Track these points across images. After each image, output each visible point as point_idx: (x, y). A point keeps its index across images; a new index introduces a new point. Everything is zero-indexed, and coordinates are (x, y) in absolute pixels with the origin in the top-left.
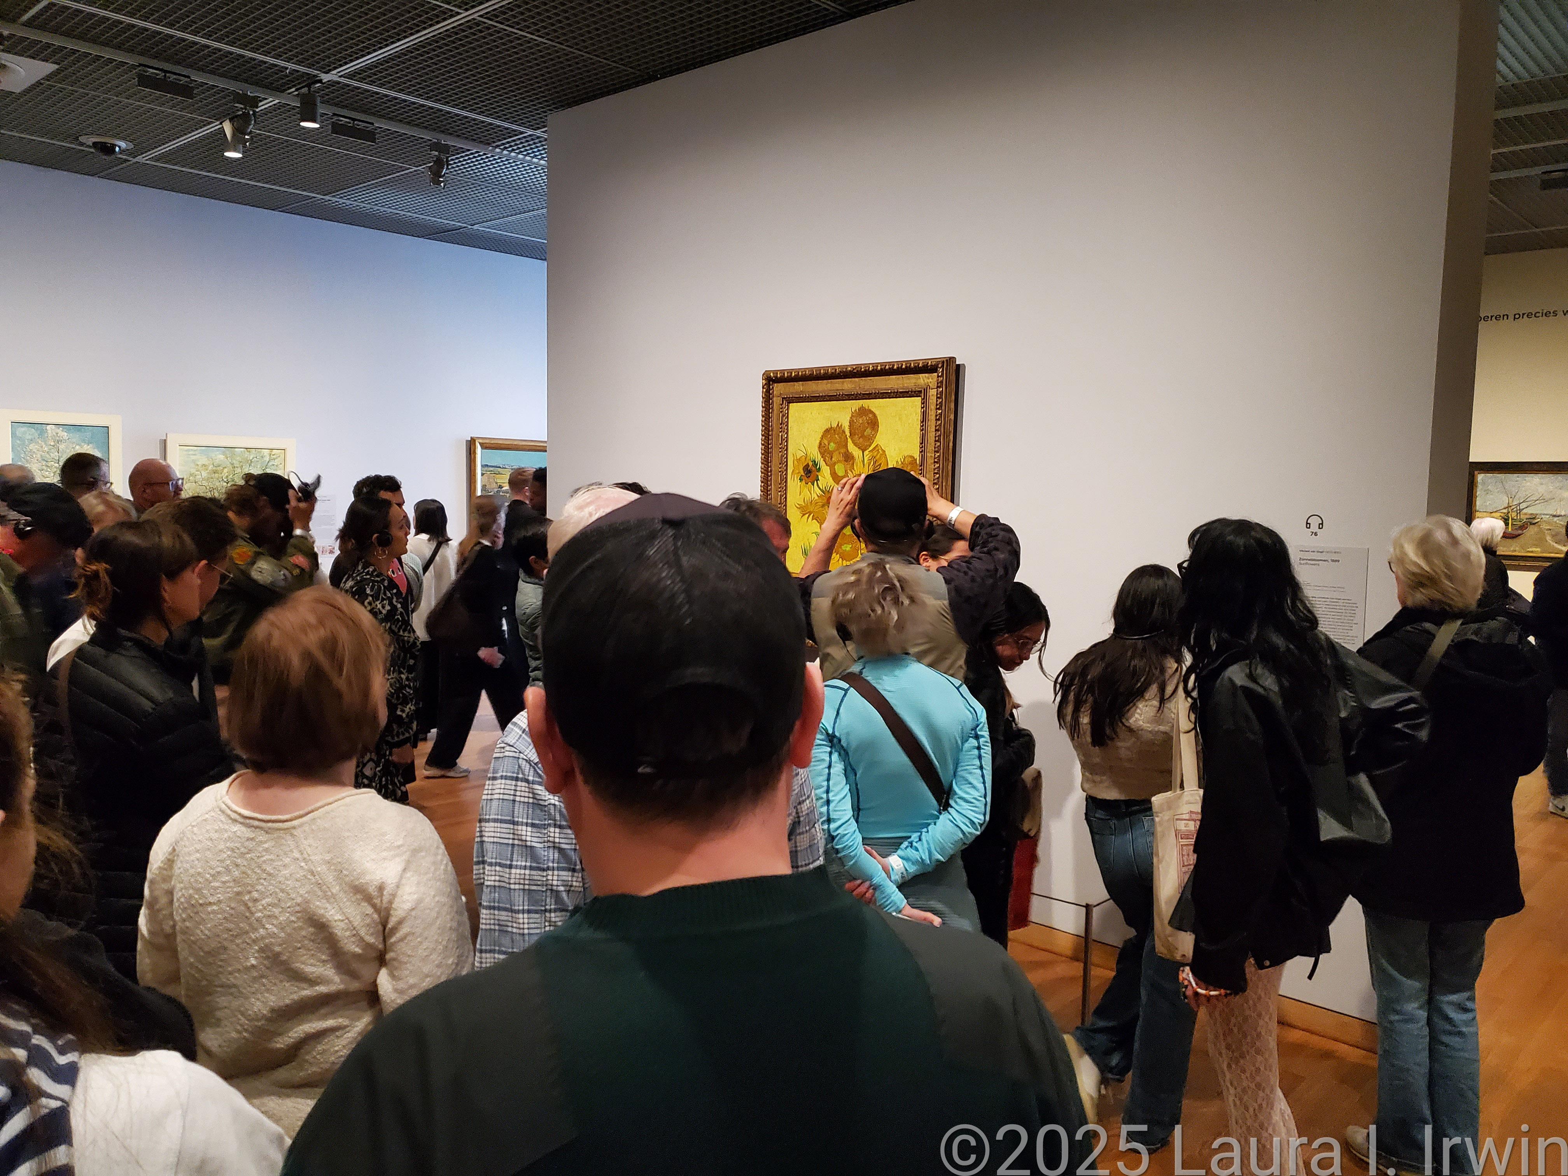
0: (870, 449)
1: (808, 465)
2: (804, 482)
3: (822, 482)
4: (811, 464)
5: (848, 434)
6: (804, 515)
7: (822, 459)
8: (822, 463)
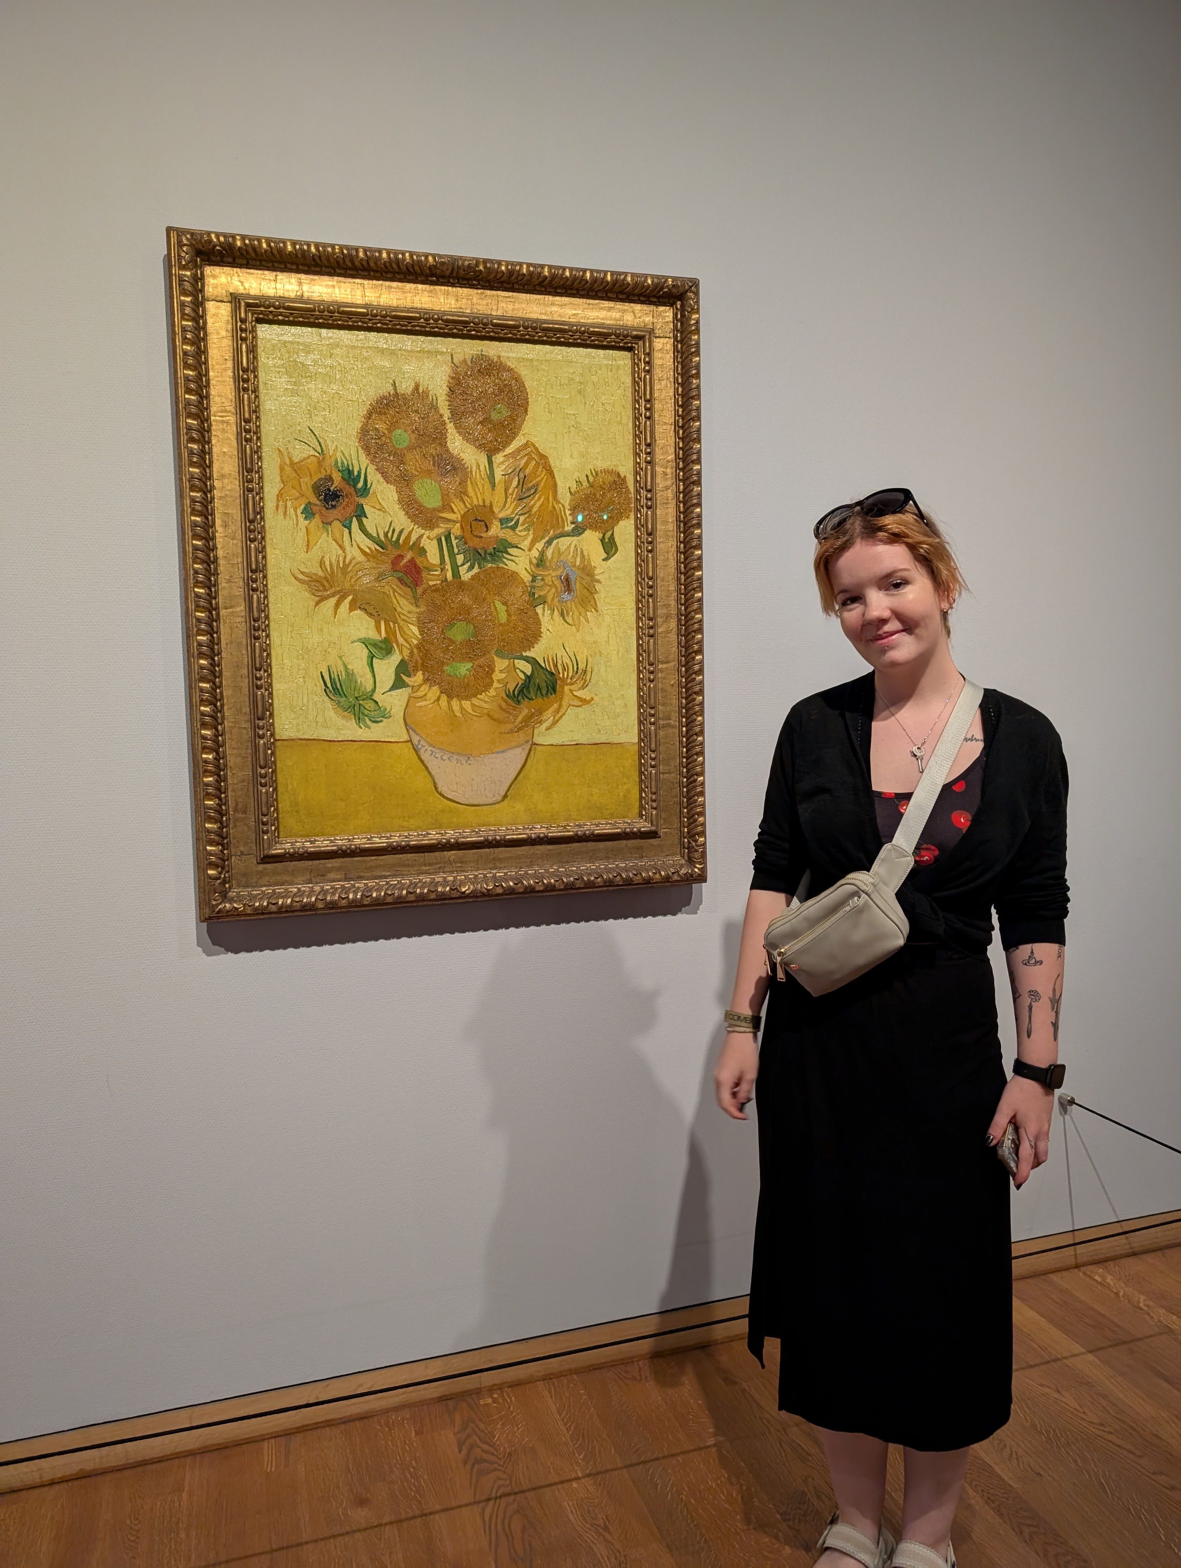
0: (509, 450)
1: (330, 479)
2: (317, 520)
3: (374, 521)
4: (337, 477)
5: (446, 414)
6: (323, 599)
7: (371, 469)
8: (374, 478)
